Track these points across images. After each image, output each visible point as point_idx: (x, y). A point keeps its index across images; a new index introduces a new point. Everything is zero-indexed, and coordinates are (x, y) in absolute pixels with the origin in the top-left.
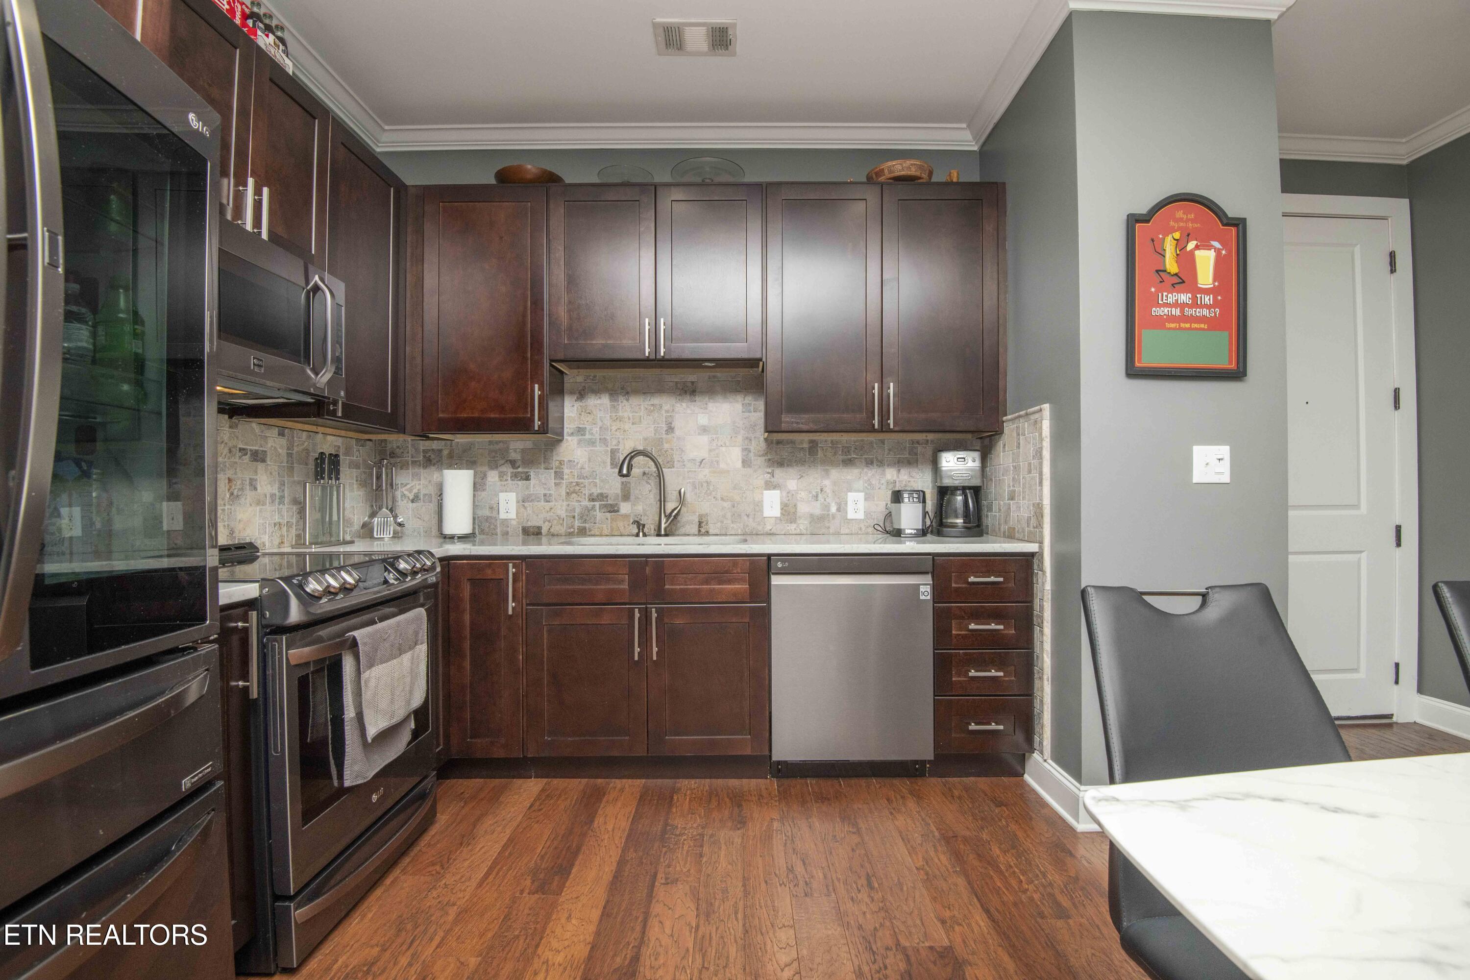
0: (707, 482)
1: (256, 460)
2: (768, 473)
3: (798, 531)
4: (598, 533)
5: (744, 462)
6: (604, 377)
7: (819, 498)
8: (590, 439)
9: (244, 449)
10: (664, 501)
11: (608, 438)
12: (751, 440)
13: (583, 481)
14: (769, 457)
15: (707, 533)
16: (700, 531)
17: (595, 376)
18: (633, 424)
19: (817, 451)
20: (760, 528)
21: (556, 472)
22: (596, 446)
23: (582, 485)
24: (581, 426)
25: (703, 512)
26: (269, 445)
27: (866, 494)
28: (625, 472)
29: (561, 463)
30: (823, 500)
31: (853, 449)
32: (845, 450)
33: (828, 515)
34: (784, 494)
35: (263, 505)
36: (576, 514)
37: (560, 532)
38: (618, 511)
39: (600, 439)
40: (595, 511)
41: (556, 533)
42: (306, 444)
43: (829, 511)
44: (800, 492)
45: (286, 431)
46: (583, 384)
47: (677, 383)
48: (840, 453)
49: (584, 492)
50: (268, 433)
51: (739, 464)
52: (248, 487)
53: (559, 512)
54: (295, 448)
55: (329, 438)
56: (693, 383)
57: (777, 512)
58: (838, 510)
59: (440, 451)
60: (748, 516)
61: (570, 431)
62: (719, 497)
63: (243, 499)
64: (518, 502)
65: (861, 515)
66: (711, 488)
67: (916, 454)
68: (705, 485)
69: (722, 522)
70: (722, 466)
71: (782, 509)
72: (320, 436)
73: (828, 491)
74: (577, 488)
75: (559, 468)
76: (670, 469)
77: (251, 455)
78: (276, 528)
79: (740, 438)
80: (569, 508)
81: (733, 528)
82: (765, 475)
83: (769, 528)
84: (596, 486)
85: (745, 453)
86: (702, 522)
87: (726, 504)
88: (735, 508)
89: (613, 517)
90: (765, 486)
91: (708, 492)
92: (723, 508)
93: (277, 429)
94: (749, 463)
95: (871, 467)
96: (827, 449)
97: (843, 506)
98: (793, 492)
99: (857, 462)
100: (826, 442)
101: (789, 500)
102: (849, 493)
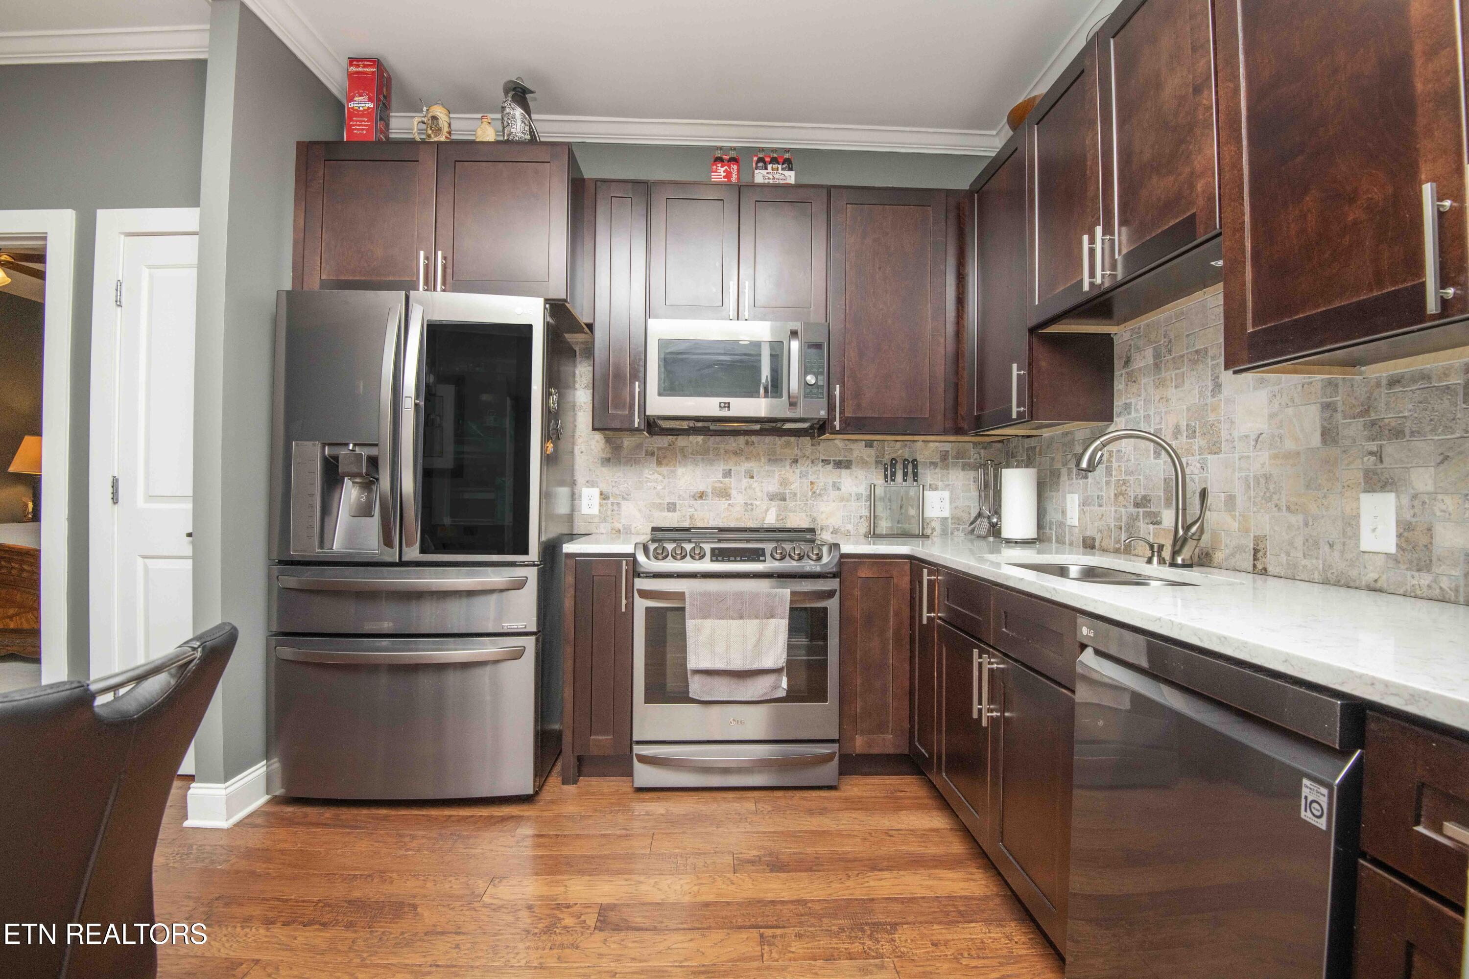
0: (1264, 476)
1: (838, 468)
2: (1371, 453)
3: (1437, 593)
5: (1322, 433)
6: (1148, 325)
8: (1135, 418)
9: (826, 460)
11: (1152, 413)
12: (1336, 386)
13: (1129, 478)
14: (1374, 418)
15: (1264, 572)
16: (1255, 566)
17: (1140, 327)
18: (1176, 387)
20: (1354, 573)
21: (1106, 467)
24: (1127, 402)
25: (1259, 533)
26: (855, 455)
29: (1111, 454)
34: (1405, 500)
35: (847, 501)
36: (1123, 524)
37: (1109, 545)
38: (1160, 522)
39: (1144, 417)
40: (1140, 521)
41: (1106, 548)
42: (900, 451)
44: (1440, 497)
45: (875, 442)
46: (1130, 342)
49: (1129, 494)
50: (853, 446)
51: (1316, 440)
52: (831, 488)
53: (1109, 520)
54: (886, 457)
55: (931, 444)
57: (1390, 544)
59: (1035, 447)
60: (1331, 546)
61: (1119, 411)
62: (1283, 503)
63: (826, 497)
64: (1079, 506)
66: (1272, 487)
68: (1262, 481)
69: (1288, 554)
70: (1288, 443)
71: (1399, 536)
72: (919, 444)
74: (1124, 488)
75: (1110, 462)
76: (1216, 456)
77: (835, 464)
78: (862, 519)
79: (1317, 385)
80: (1117, 516)
81: (1305, 567)
82: (1366, 459)
83: (1375, 576)
84: (1140, 485)
85: (1327, 415)
86: (1259, 551)
87: (1296, 520)
88: (1310, 527)
89: (1156, 531)
90: (1366, 483)
91: (1268, 494)
92: (1290, 527)
93: (864, 443)
94: (1334, 435)
98: (1425, 498)
101: (1415, 515)
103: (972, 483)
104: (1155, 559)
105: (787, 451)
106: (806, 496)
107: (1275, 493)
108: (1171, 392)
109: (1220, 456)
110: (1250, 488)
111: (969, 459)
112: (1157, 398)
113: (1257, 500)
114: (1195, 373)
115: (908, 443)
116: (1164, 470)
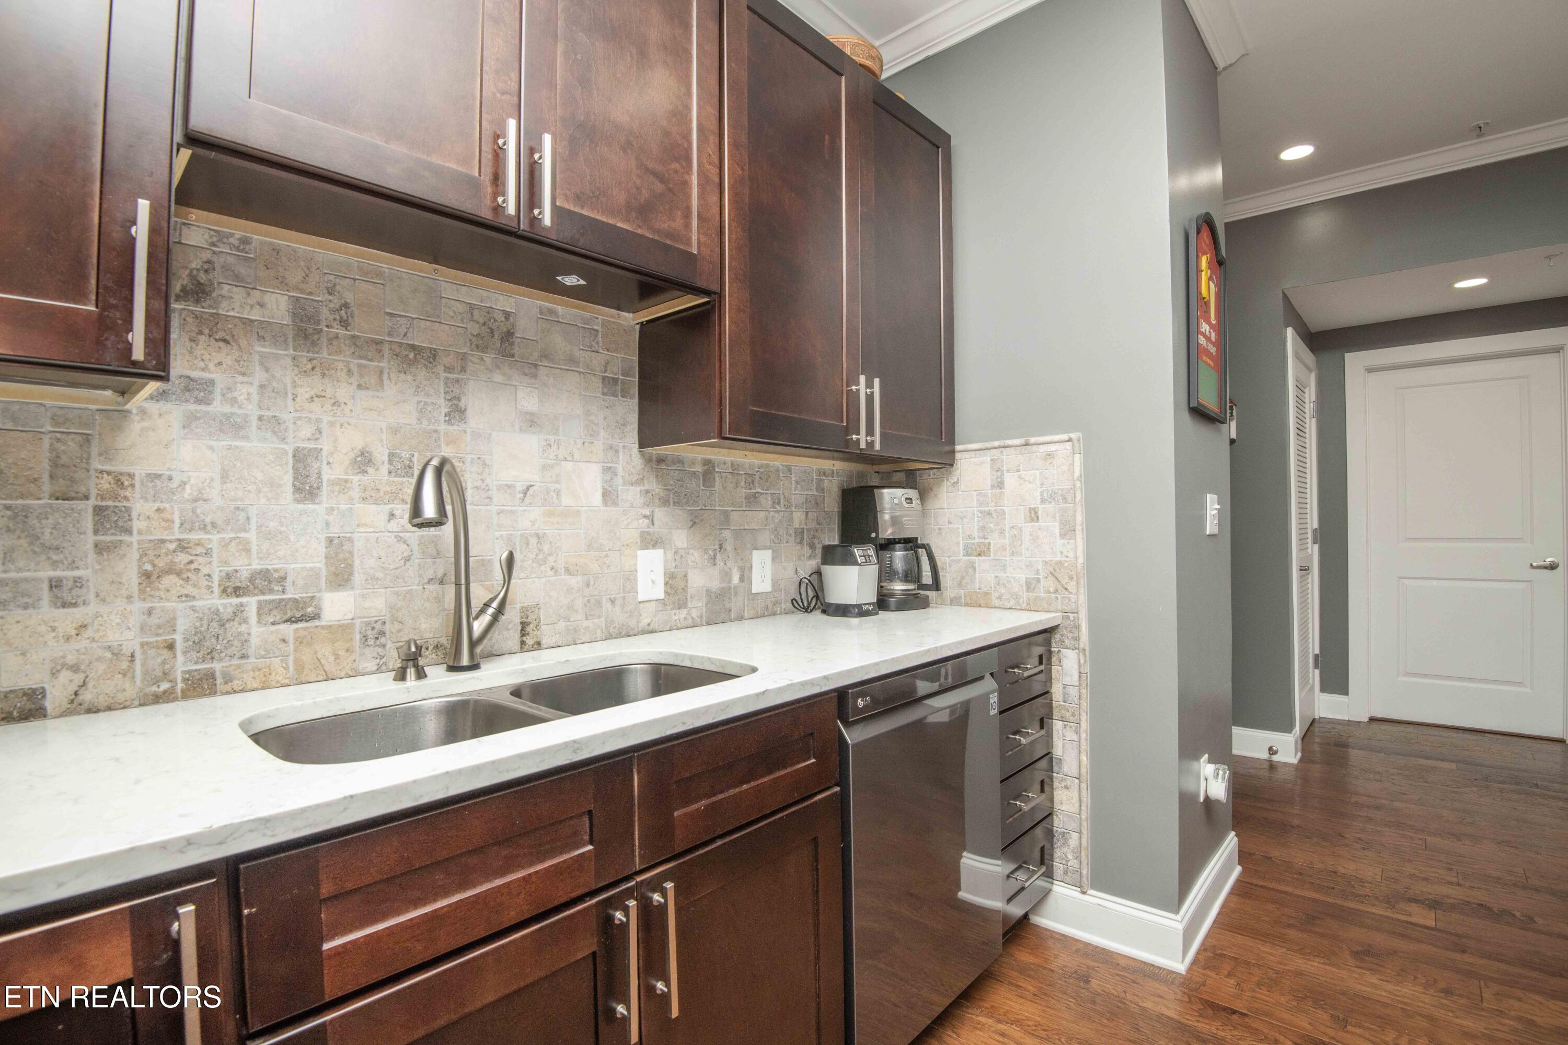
0: (537, 535)
2: (645, 517)
3: (689, 620)
4: (255, 685)
5: (606, 494)
6: (277, 251)
7: (717, 562)
8: (228, 416)
10: (467, 583)
11: (285, 416)
12: (617, 451)
13: (201, 536)
14: (647, 487)
15: (538, 645)
16: (523, 643)
17: (245, 241)
18: (360, 387)
19: (714, 479)
20: (633, 623)
21: (98, 510)
22: (246, 438)
23: (199, 550)
24: (194, 374)
25: (532, 600)
27: (773, 551)
28: (429, 510)
29: (120, 480)
30: (722, 564)
31: (757, 478)
32: (749, 479)
33: (729, 588)
34: (670, 555)
36: (178, 638)
37: (121, 697)
38: (316, 616)
39: (260, 418)
40: (245, 621)
41: (102, 701)
43: (730, 582)
44: (691, 551)
46: (207, 255)
47: (472, 307)
48: (743, 484)
49: (205, 570)
51: (597, 499)
53: (113, 637)
56: (507, 315)
57: (659, 592)
58: (742, 579)
60: (613, 602)
62: (560, 565)
65: (767, 586)
66: (546, 548)
67: (823, 490)
68: (533, 541)
69: (566, 619)
70: (566, 501)
71: (666, 584)
73: (728, 548)
74: (182, 558)
75: (116, 497)
79: (599, 446)
80: (154, 621)
81: (587, 628)
82: (641, 521)
83: (646, 621)
85: (608, 477)
86: (528, 624)
87: (575, 581)
88: (591, 588)
89: (302, 633)
90: (642, 542)
91: (540, 556)
92: (570, 590)
94: (614, 497)
95: (778, 508)
96: (726, 477)
97: (746, 572)
98: (682, 552)
99: (762, 499)
100: (725, 463)
101: (676, 567)
102: (754, 552)
107: (550, 555)
108: (344, 391)
112: (304, 392)
113: (525, 564)
114: (410, 378)
116: (327, 524)
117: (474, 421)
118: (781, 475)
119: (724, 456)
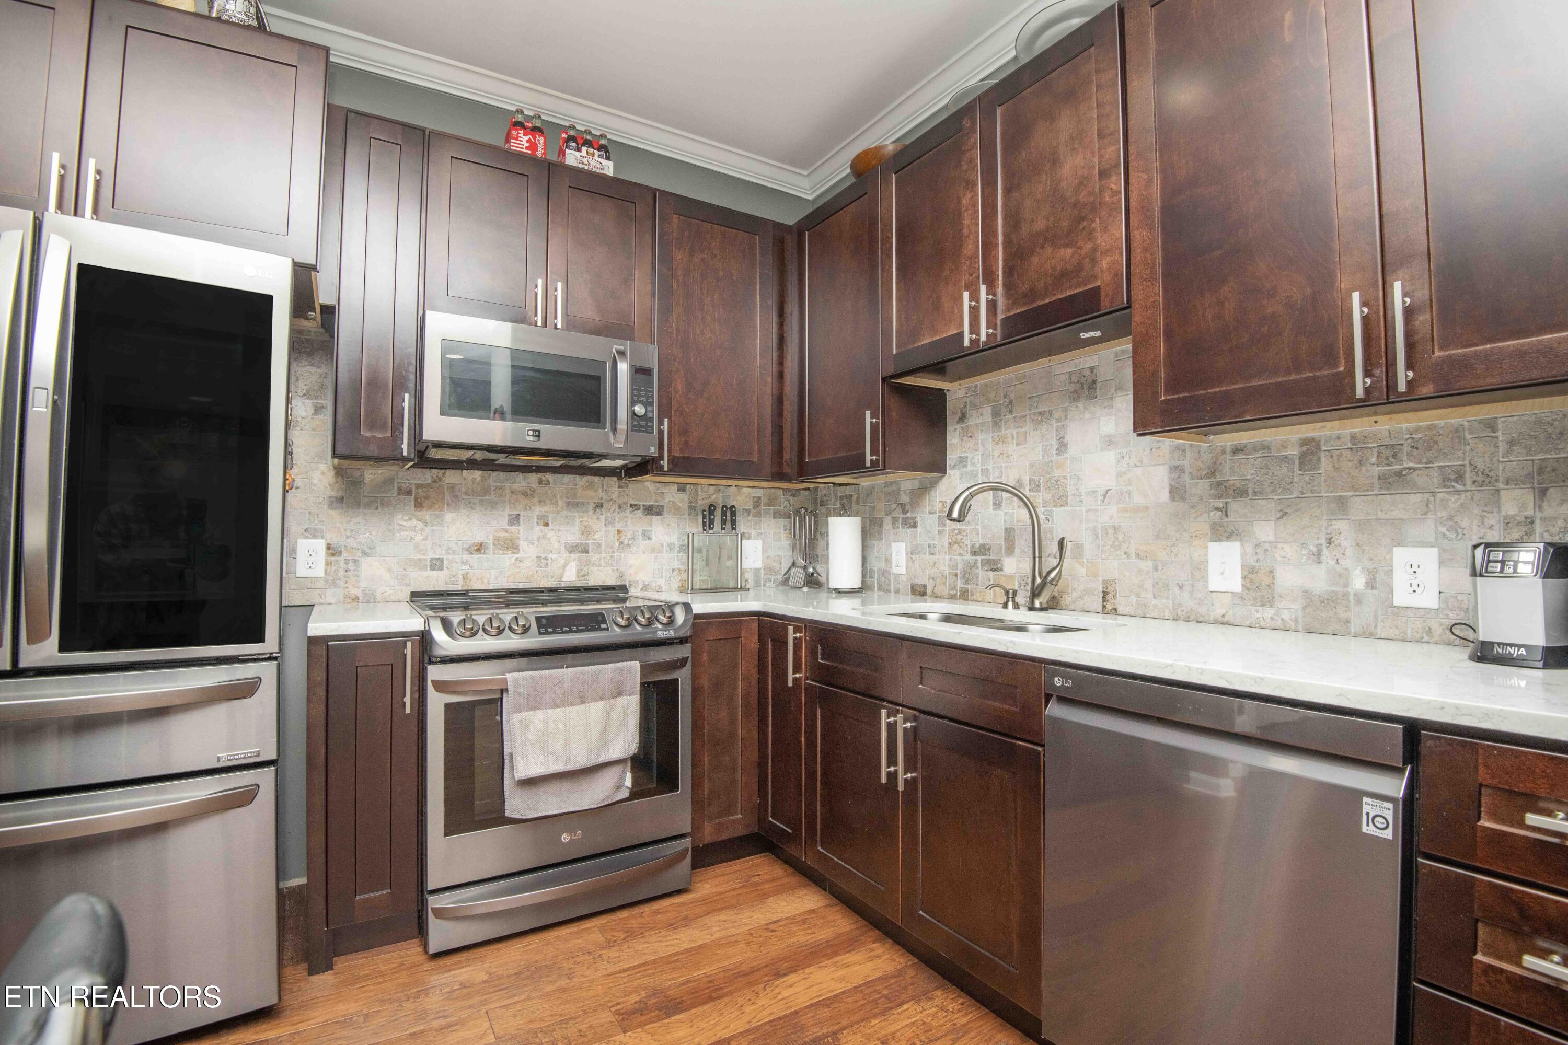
0: (1113, 527)
1: (649, 514)
2: (1217, 509)
3: (1279, 623)
5: (1170, 491)
6: (986, 385)
7: (1323, 558)
8: (972, 471)
9: (635, 505)
10: (1040, 557)
11: (990, 467)
12: (1184, 451)
13: (965, 527)
14: (1218, 479)
15: (1115, 611)
16: (1104, 607)
17: (976, 386)
18: (1017, 444)
19: (1319, 460)
20: (1203, 610)
21: (939, 517)
23: (964, 534)
24: (962, 455)
25: (1108, 577)
26: (667, 500)
27: (1443, 551)
28: (955, 515)
30: (1332, 563)
31: (1406, 448)
32: (1388, 452)
33: (1346, 595)
34: (1249, 548)
35: (658, 553)
36: (958, 572)
37: (943, 594)
38: (1001, 570)
39: (983, 470)
40: (978, 568)
41: (939, 594)
42: (714, 497)
43: (1346, 585)
44: (1280, 545)
45: (688, 486)
46: (965, 400)
47: (1070, 373)
48: (1374, 460)
49: (966, 543)
50: (665, 489)
51: (1165, 496)
52: (640, 537)
53: (942, 568)
54: (700, 502)
55: (745, 490)
56: (1092, 369)
57: (1236, 585)
58: (1371, 584)
59: (851, 496)
60: (1181, 587)
61: (953, 464)
62: (1132, 551)
63: (634, 548)
64: (907, 554)
65: (1429, 599)
66: (1120, 537)
68: (1111, 531)
69: (1138, 595)
70: (1137, 499)
71: (1244, 578)
72: (733, 489)
73: (1345, 543)
74: (959, 537)
75: (942, 512)
76: (1062, 508)
77: (645, 510)
78: (675, 573)
79: (1165, 449)
80: (952, 563)
81: (1155, 606)
82: (1212, 514)
83: (1222, 611)
84: (978, 534)
85: (1175, 475)
86: (1108, 593)
87: (1146, 565)
88: (1159, 572)
89: (996, 577)
90: (1213, 534)
91: (1117, 543)
92: (1140, 571)
93: (676, 486)
94: (1182, 492)
95: (1459, 487)
96: (1341, 455)
97: (1381, 576)
98: (1267, 546)
99: (1419, 479)
100: (1339, 438)
101: (1258, 560)
102: (1395, 549)
103: (782, 531)
104: (1010, 604)
105: (590, 493)
106: (611, 547)
107: (1124, 542)
108: (1012, 448)
109: (1066, 508)
110: (1097, 537)
111: (780, 506)
112: (996, 454)
113: (1105, 548)
114: (1038, 432)
115: (721, 488)
116: (1005, 521)
117: (1073, 450)
118: (1468, 436)
119: (1333, 429)
